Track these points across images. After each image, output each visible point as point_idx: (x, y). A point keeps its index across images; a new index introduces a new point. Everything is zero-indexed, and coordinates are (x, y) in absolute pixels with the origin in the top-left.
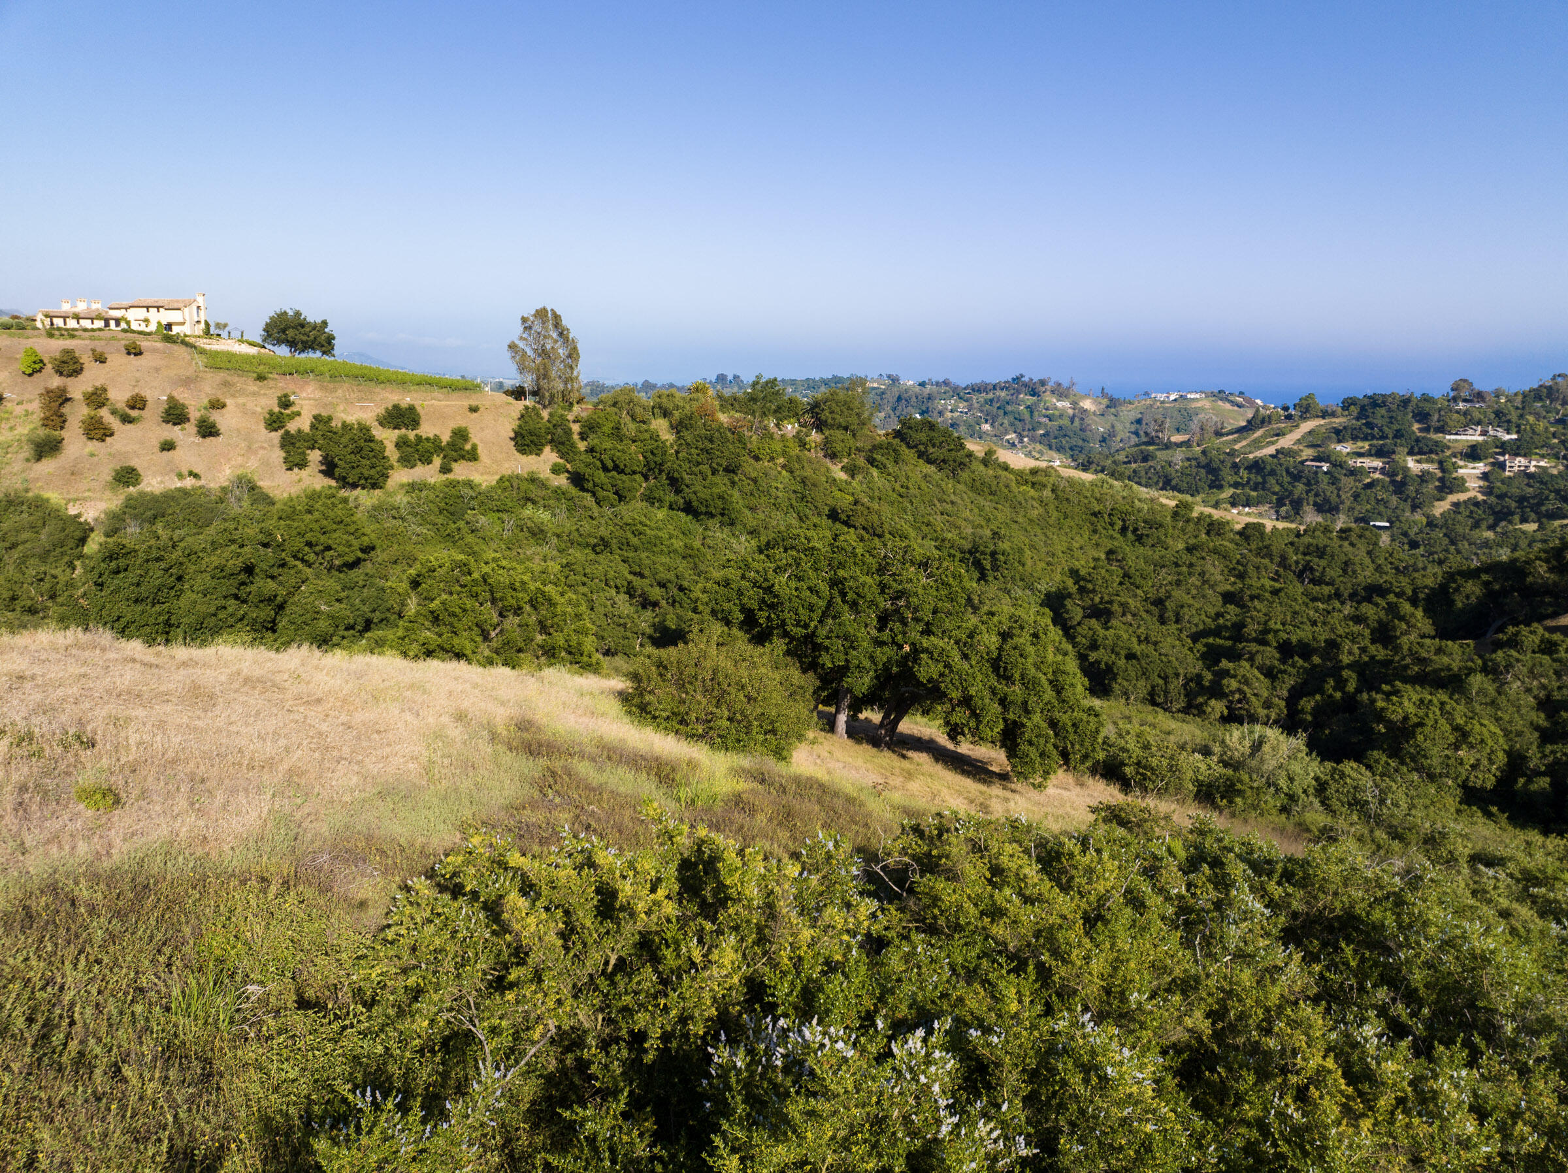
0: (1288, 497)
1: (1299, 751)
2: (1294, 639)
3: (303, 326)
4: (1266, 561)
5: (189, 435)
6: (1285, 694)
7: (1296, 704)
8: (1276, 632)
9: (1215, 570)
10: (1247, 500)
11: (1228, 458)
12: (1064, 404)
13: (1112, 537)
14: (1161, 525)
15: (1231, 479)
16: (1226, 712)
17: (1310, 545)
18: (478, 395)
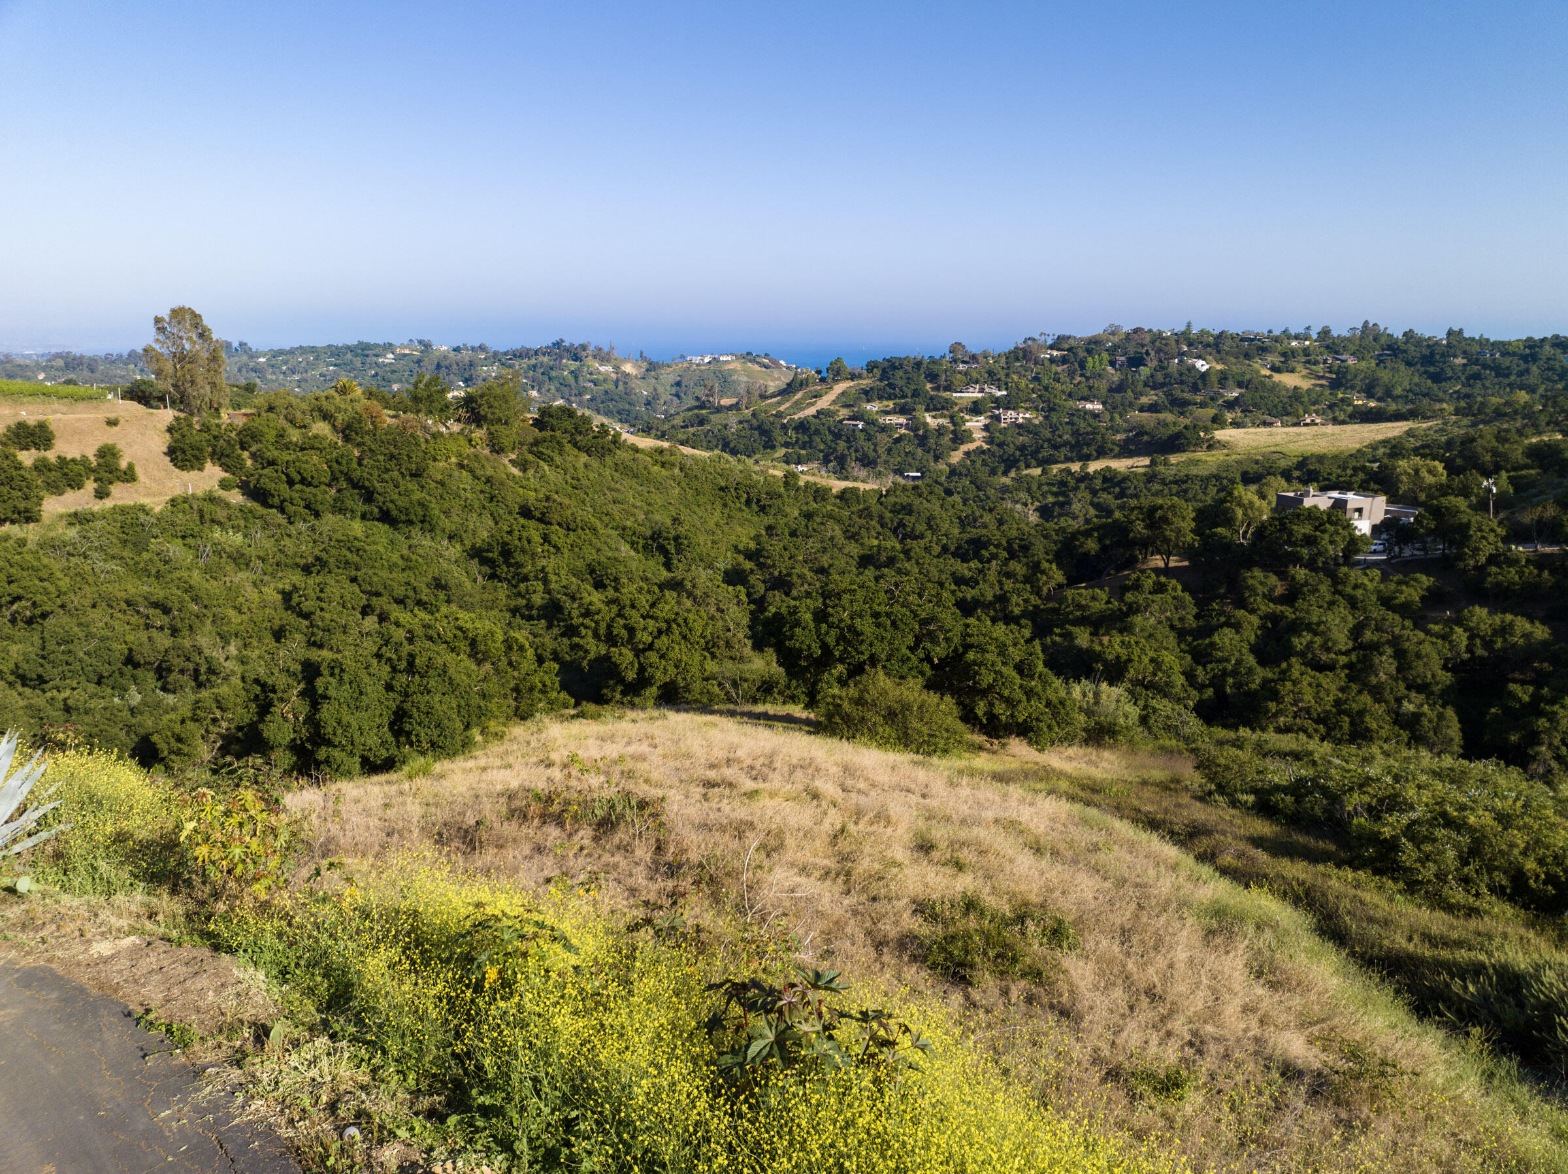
0: (832, 454)
10: (799, 458)
11: (776, 420)
12: (606, 369)
13: (739, 509)
14: (778, 496)
15: (782, 439)
18: (108, 405)
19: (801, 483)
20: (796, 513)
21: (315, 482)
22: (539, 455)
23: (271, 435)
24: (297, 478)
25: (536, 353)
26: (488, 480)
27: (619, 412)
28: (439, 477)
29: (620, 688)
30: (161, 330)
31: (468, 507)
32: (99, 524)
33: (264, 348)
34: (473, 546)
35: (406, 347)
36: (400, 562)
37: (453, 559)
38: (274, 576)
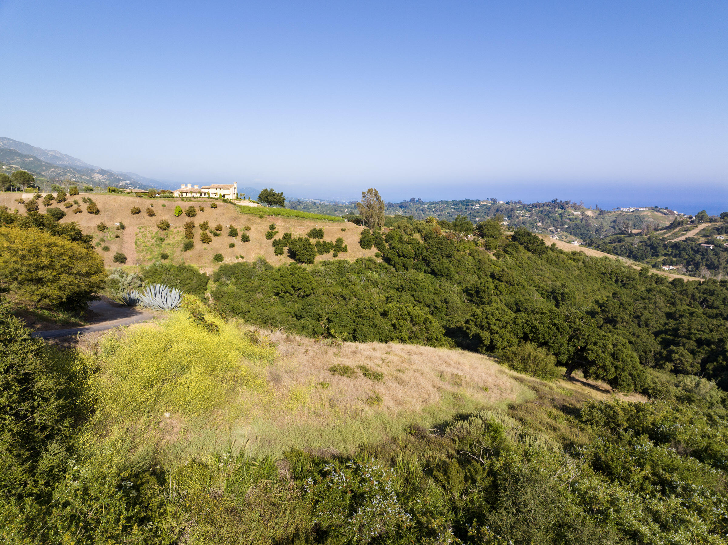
0: (692, 261)
1: (714, 387)
2: (703, 338)
3: (274, 195)
4: (685, 297)
5: (239, 241)
6: (700, 361)
7: (705, 365)
8: (695, 334)
9: (661, 301)
10: (671, 262)
11: (661, 242)
12: (577, 213)
13: (611, 284)
14: (634, 279)
15: (663, 252)
16: (673, 368)
17: (706, 289)
18: (344, 224)
19: (650, 274)
20: (643, 289)
21: (408, 257)
22: (506, 251)
23: (397, 238)
24: (401, 254)
25: (543, 205)
26: (479, 261)
27: (581, 234)
28: (458, 258)
29: (484, 348)
30: (364, 197)
31: (468, 272)
32: (330, 266)
33: (427, 201)
34: (466, 288)
35: (485, 202)
36: (433, 291)
37: (456, 292)
38: (385, 291)
